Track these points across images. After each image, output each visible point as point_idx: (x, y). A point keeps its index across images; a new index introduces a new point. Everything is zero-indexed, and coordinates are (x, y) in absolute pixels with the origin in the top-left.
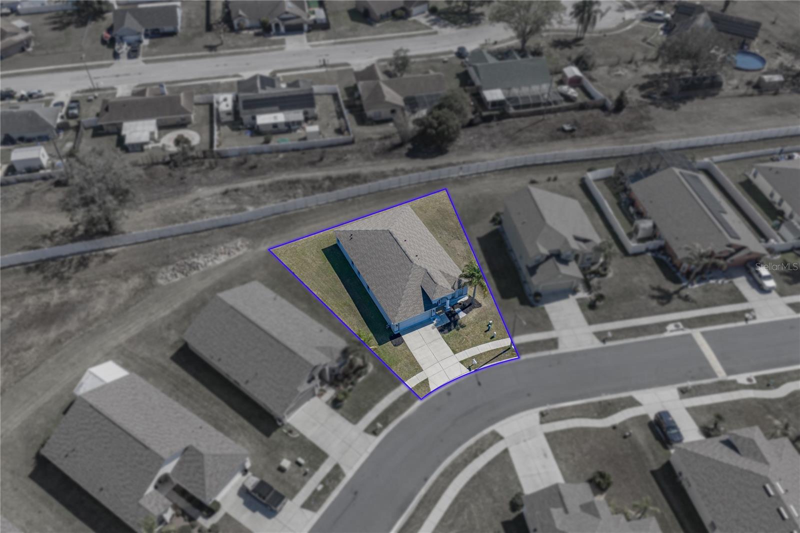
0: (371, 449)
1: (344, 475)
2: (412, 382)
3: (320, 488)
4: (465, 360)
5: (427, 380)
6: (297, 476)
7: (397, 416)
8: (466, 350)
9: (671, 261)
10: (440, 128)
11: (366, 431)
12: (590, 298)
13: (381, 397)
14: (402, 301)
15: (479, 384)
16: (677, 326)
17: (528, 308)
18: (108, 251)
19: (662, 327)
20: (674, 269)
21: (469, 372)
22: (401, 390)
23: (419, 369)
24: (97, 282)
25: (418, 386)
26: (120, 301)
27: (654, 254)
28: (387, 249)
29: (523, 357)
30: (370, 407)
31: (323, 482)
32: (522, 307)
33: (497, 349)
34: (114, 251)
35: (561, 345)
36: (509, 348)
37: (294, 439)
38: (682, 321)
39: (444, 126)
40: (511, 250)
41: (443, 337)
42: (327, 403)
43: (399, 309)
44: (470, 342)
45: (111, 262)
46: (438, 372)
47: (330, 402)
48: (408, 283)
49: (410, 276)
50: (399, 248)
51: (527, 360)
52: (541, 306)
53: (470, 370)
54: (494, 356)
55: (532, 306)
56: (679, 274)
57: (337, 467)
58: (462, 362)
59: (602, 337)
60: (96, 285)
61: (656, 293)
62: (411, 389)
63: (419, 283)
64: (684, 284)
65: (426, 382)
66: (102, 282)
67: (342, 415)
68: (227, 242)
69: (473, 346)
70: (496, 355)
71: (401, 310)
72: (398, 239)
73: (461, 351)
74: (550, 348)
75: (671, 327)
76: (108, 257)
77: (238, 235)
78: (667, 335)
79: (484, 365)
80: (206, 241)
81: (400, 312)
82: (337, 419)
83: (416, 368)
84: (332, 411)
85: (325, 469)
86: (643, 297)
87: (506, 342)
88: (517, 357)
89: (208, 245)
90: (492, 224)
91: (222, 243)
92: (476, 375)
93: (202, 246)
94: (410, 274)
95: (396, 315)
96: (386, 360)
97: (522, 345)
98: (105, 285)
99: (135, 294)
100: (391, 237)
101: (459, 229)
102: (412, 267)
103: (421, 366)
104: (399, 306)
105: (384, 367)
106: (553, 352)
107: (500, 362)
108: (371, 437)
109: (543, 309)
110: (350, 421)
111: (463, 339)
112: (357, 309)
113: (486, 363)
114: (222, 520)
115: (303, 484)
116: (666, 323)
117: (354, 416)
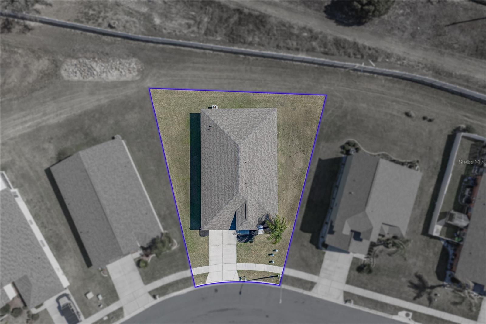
0: (147, 306)
1: (123, 317)
2: (196, 271)
3: (106, 318)
4: (241, 271)
5: (208, 273)
6: (95, 305)
7: (174, 291)
8: (246, 263)
9: (453, 259)
10: (366, 7)
11: (150, 293)
12: (364, 261)
13: (170, 273)
14: (215, 217)
15: (240, 293)
16: (407, 315)
17: (314, 248)
18: (28, 23)
19: (396, 310)
20: (449, 267)
21: (239, 281)
22: (186, 274)
23: (206, 263)
24: (16, 49)
25: (199, 276)
26: (30, 79)
27: (446, 245)
28: (228, 163)
29: (283, 286)
30: (160, 277)
31: (108, 315)
32: (310, 245)
33: (268, 273)
34: (32, 24)
35: (314, 290)
36: (277, 276)
37: (104, 277)
38: (414, 313)
39: (372, 8)
40: (337, 187)
41: (237, 244)
42: (135, 260)
43: (211, 222)
44: (253, 258)
45: (29, 34)
46: (218, 272)
47: (137, 260)
48: (227, 206)
49: (231, 201)
50: (237, 170)
51: (284, 290)
52: (324, 251)
53: (240, 279)
54: (263, 277)
55: (317, 247)
56: (448, 273)
57: (121, 309)
58: (238, 271)
59: (348, 297)
60: (15, 53)
61: (416, 281)
62: (193, 276)
63: (235, 209)
64: (445, 283)
65: (205, 275)
66: (20, 51)
67: (141, 274)
68: (123, 58)
69: (253, 262)
70: (265, 277)
71: (211, 223)
72: (241, 159)
73: (243, 262)
74: (305, 288)
75: (402, 314)
76: (27, 28)
77: (134, 55)
78: (395, 317)
79: (253, 280)
80: (107, 49)
81: (210, 224)
82: (136, 275)
83: (205, 261)
84: (135, 267)
85: (114, 307)
86: (404, 280)
87: (278, 270)
88: (279, 285)
89: (107, 54)
90: (340, 150)
91: (120, 57)
92: (242, 285)
93: (102, 52)
94: (232, 199)
95: (206, 225)
96: (188, 245)
97: (287, 277)
98: (22, 56)
99: (42, 77)
100: (236, 154)
101: (311, 141)
102: (236, 195)
103: (209, 261)
104: (212, 219)
105: (184, 249)
106: (306, 292)
107: (264, 282)
108: (151, 298)
109: (324, 253)
110: (143, 281)
111: (250, 253)
112: (189, 189)
113: (254, 280)
114: (42, 312)
115: (97, 311)
116: (401, 309)
117: (147, 278)
